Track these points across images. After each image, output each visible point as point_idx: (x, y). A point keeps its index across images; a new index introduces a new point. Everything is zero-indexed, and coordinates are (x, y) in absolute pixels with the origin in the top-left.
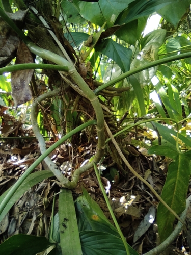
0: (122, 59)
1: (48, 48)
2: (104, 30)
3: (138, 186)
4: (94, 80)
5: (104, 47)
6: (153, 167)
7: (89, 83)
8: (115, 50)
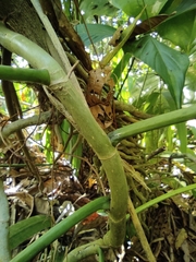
0: (169, 68)
1: (29, 32)
2: (139, 22)
3: (166, 254)
4: (116, 101)
5: (139, 47)
6: (188, 222)
7: (104, 107)
8: (157, 52)
